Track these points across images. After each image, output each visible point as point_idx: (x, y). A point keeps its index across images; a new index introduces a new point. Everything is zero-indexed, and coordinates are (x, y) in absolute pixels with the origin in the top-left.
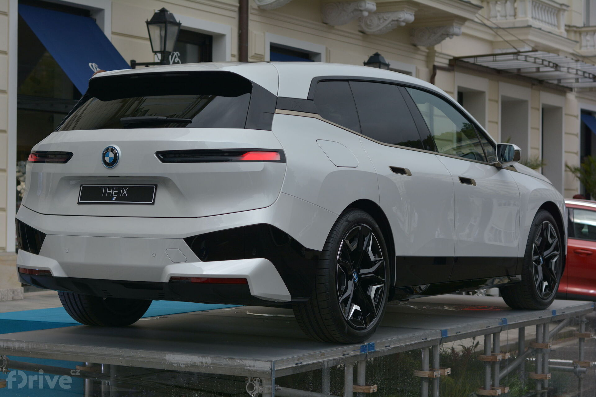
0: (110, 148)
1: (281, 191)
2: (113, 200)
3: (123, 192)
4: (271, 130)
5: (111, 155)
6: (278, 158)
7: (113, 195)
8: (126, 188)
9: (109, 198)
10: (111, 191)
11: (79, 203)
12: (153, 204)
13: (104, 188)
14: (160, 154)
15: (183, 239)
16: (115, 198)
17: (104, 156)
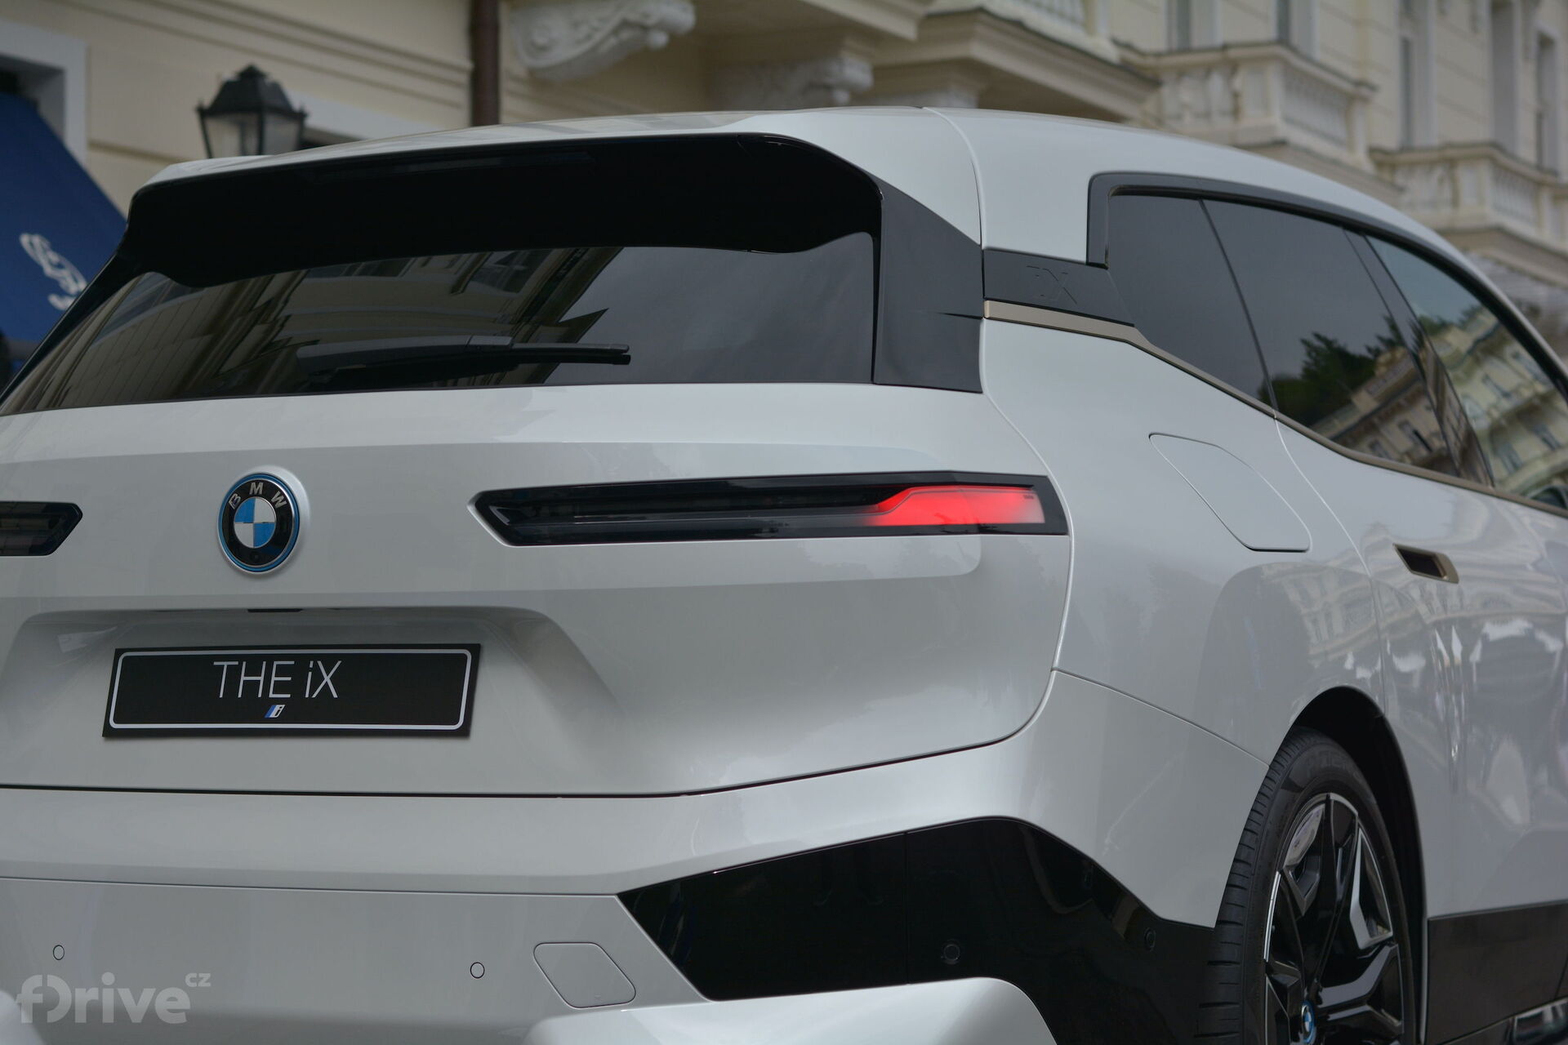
0: (257, 483)
1: (1056, 663)
2: (273, 715)
3: (318, 679)
4: (981, 392)
5: (264, 512)
6: (1033, 512)
7: (271, 695)
8: (329, 661)
9: (254, 708)
10: (261, 679)
11: (109, 733)
12: (464, 732)
13: (226, 664)
14: (495, 505)
15: (615, 897)
16: (277, 707)
17: (228, 517)
